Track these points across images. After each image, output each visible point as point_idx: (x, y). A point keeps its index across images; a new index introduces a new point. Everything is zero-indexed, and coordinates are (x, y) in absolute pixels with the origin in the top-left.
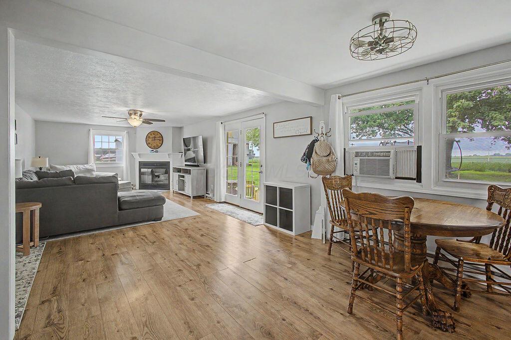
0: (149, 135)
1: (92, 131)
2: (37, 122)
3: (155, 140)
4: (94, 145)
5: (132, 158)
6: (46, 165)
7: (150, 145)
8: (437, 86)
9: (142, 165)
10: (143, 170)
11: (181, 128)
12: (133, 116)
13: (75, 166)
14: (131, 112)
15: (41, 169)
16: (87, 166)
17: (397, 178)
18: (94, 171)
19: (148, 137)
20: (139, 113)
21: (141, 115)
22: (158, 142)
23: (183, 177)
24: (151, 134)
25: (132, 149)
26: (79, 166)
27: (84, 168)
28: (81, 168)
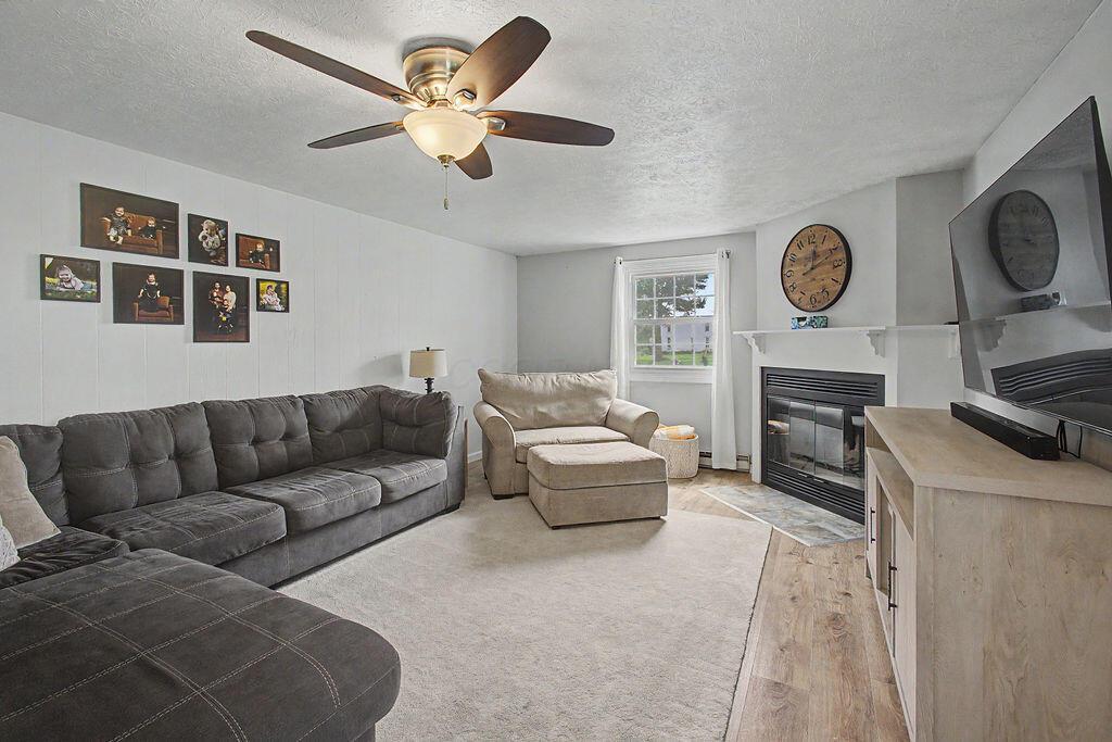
0: (794, 249)
3: (816, 268)
7: (796, 295)
9: (772, 380)
16: (587, 379)
19: (788, 260)
24: (800, 246)
26: (564, 375)
27: (575, 385)
28: (565, 384)
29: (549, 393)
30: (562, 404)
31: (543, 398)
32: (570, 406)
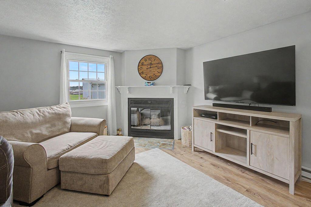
0: (143, 61)
1: (64, 54)
3: (152, 68)
4: (68, 76)
5: (118, 92)
7: (144, 76)
9: (133, 102)
13: (35, 110)
16: (57, 109)
18: (68, 116)
19: (141, 64)
22: (155, 71)
24: (146, 60)
25: (118, 82)
26: (42, 109)
27: (52, 113)
28: (47, 114)
29: (38, 121)
30: (48, 125)
31: (35, 125)
32: (53, 125)
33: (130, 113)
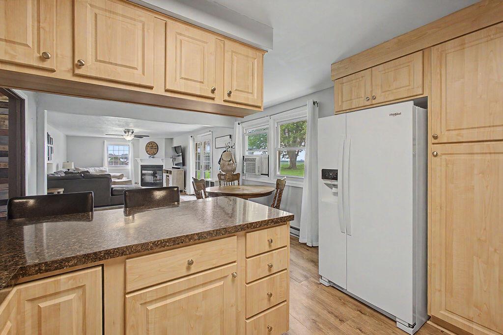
1: (106, 142)
2: (67, 137)
3: (153, 149)
5: (135, 162)
6: (72, 167)
7: (148, 152)
8: (274, 120)
9: (144, 167)
10: (143, 172)
11: (172, 139)
12: (127, 134)
13: (93, 168)
14: (126, 131)
15: (69, 170)
16: (102, 168)
17: (262, 174)
18: (107, 172)
20: (132, 131)
21: (133, 133)
22: (155, 151)
23: (168, 176)
24: (148, 145)
25: (136, 155)
26: (96, 168)
33: (142, 175)
